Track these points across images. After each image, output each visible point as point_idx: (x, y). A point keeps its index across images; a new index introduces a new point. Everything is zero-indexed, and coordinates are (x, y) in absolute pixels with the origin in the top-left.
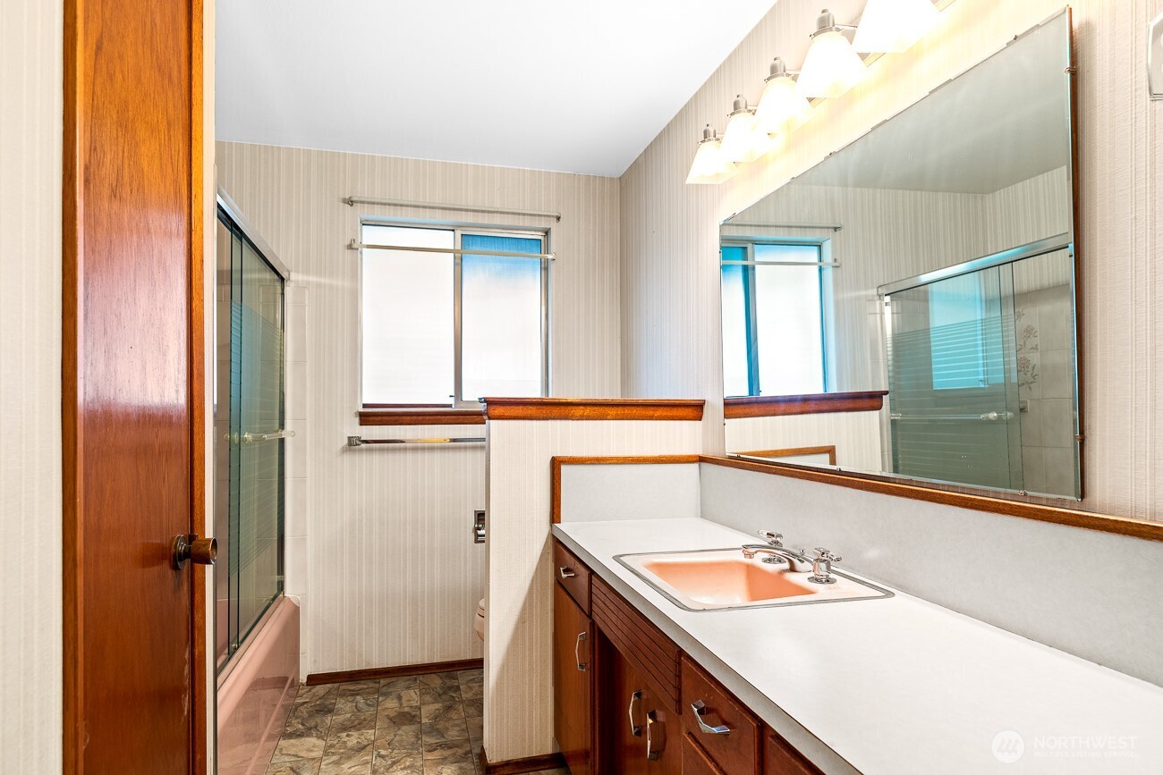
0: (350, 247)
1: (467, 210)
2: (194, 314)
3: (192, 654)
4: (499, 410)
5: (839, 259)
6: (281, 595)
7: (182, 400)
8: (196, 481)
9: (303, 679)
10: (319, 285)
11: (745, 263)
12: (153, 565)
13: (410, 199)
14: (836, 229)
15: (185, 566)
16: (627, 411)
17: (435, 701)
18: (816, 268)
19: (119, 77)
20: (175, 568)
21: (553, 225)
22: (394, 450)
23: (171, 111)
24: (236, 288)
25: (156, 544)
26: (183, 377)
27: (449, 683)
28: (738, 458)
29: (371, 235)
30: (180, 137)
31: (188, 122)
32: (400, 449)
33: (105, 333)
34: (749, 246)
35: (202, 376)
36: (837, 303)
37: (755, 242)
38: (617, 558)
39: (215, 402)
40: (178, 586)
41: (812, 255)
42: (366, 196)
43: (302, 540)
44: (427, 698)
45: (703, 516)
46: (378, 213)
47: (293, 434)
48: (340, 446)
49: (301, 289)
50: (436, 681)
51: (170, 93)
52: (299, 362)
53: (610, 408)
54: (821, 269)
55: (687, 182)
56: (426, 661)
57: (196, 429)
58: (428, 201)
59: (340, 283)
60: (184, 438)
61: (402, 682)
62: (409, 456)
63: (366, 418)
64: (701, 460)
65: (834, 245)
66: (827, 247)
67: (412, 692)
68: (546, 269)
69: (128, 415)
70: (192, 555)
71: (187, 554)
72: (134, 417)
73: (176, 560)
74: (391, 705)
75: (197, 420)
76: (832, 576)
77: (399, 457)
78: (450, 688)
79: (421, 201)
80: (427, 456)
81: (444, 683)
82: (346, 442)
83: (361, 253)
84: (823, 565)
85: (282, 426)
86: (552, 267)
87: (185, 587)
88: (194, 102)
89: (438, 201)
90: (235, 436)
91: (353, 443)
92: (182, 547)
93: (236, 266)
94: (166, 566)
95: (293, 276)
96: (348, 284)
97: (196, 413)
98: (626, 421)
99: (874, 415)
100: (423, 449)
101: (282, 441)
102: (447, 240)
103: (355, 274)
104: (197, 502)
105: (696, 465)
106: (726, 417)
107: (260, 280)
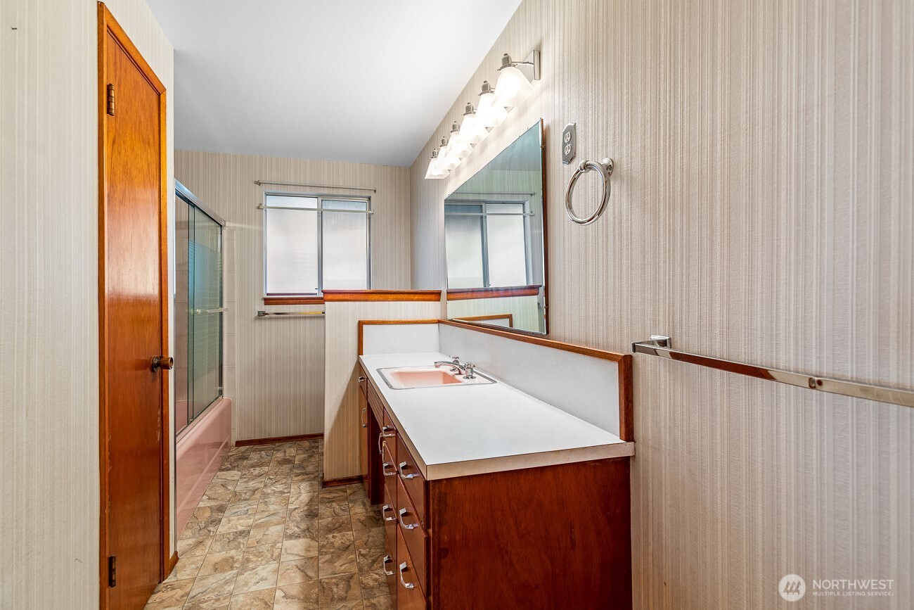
0: (259, 208)
1: (324, 187)
2: (162, 252)
3: (162, 413)
4: (330, 297)
5: (533, 210)
6: (220, 398)
7: (156, 292)
8: (164, 331)
9: (234, 443)
10: (242, 229)
11: (481, 214)
12: (141, 370)
13: (292, 181)
14: (532, 195)
15: (158, 370)
16: (399, 296)
17: (304, 453)
18: (522, 216)
19: (123, 151)
20: (153, 371)
21: (372, 195)
22: (283, 318)
23: (150, 159)
24: (191, 231)
25: (143, 360)
26: (157, 282)
27: (313, 444)
28: (452, 320)
29: (271, 201)
30: (154, 169)
31: (158, 162)
32: (287, 318)
33: (117, 264)
34: (483, 205)
35: (166, 281)
36: (532, 236)
37: (487, 202)
38: (379, 371)
39: (175, 293)
40: (154, 380)
41: (519, 209)
42: (268, 180)
43: (232, 368)
44: (301, 452)
45: (440, 351)
46: (274, 189)
47: (227, 310)
48: (253, 317)
49: (231, 231)
50: (306, 444)
51: (149, 151)
52: (231, 270)
53: (390, 295)
54: (524, 217)
55: (426, 178)
56: (302, 434)
57: (163, 307)
58: (302, 182)
59: (253, 227)
60: (157, 311)
61: (287, 445)
62: (292, 321)
63: (268, 301)
64: (439, 322)
65: (530, 203)
66: (527, 205)
67: (292, 449)
68: (370, 218)
69: (128, 300)
70: (161, 365)
71: (158, 365)
72: (131, 301)
73: (153, 367)
74: (280, 455)
75: (164, 302)
76: (474, 375)
77: (286, 322)
78: (313, 447)
79: (298, 182)
80: (302, 321)
81: (310, 445)
82: (257, 314)
83: (266, 211)
84: (469, 370)
85: (221, 305)
86: (372, 217)
87: (158, 381)
88: (162, 152)
89: (308, 182)
90: (191, 311)
91: (262, 315)
92: (156, 361)
93: (191, 219)
94: (148, 370)
95: (227, 224)
96: (257, 228)
97: (163, 299)
98: (398, 302)
99: (535, 297)
100: (300, 318)
101: (221, 314)
102: (313, 203)
103: (261, 222)
104: (164, 341)
105: (437, 325)
106: (448, 300)
107: (209, 226)
